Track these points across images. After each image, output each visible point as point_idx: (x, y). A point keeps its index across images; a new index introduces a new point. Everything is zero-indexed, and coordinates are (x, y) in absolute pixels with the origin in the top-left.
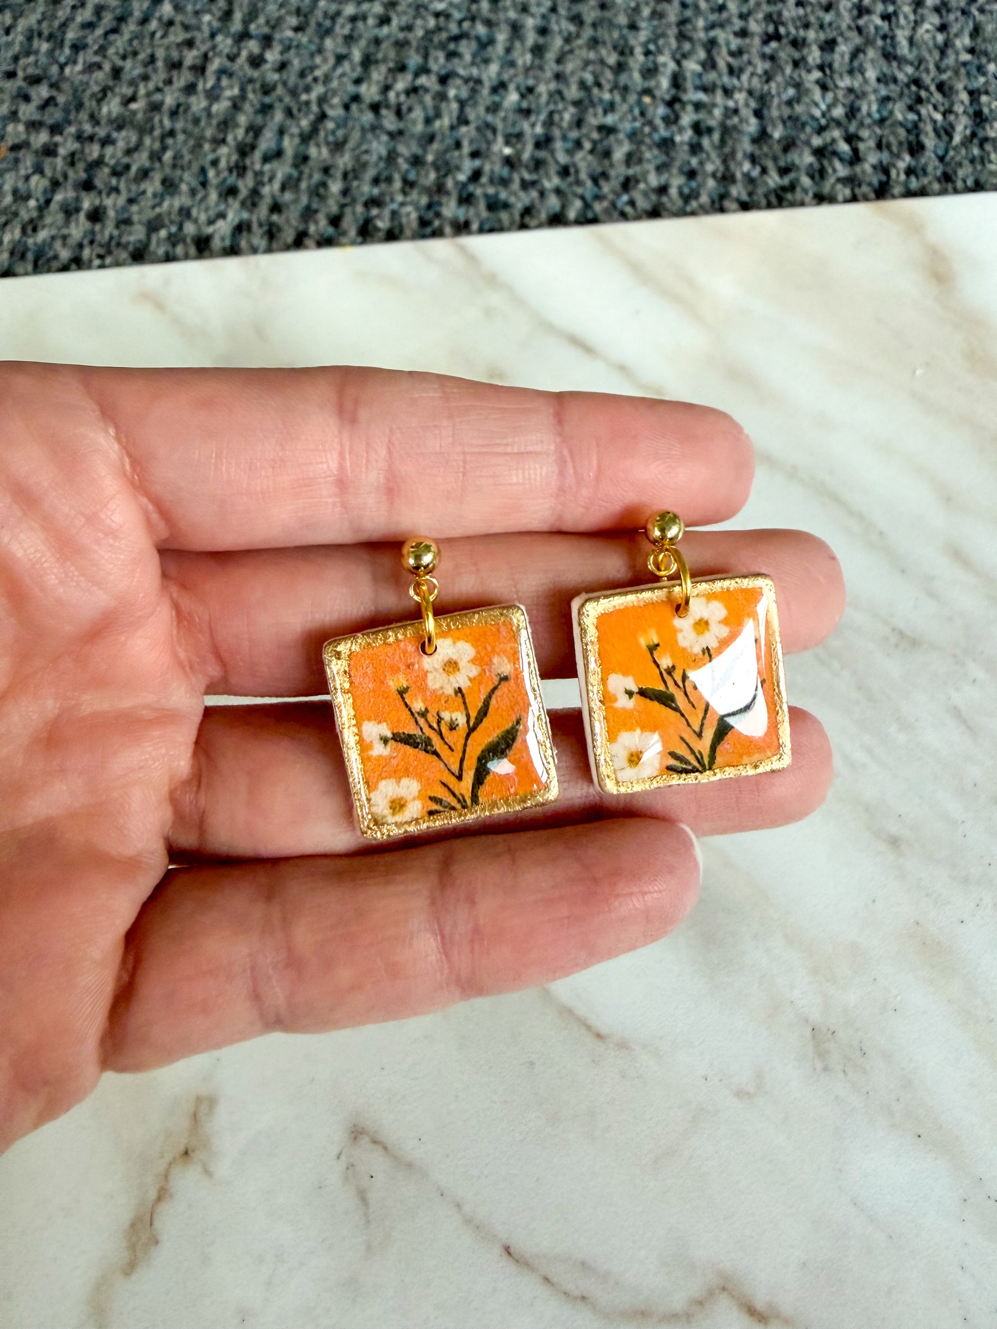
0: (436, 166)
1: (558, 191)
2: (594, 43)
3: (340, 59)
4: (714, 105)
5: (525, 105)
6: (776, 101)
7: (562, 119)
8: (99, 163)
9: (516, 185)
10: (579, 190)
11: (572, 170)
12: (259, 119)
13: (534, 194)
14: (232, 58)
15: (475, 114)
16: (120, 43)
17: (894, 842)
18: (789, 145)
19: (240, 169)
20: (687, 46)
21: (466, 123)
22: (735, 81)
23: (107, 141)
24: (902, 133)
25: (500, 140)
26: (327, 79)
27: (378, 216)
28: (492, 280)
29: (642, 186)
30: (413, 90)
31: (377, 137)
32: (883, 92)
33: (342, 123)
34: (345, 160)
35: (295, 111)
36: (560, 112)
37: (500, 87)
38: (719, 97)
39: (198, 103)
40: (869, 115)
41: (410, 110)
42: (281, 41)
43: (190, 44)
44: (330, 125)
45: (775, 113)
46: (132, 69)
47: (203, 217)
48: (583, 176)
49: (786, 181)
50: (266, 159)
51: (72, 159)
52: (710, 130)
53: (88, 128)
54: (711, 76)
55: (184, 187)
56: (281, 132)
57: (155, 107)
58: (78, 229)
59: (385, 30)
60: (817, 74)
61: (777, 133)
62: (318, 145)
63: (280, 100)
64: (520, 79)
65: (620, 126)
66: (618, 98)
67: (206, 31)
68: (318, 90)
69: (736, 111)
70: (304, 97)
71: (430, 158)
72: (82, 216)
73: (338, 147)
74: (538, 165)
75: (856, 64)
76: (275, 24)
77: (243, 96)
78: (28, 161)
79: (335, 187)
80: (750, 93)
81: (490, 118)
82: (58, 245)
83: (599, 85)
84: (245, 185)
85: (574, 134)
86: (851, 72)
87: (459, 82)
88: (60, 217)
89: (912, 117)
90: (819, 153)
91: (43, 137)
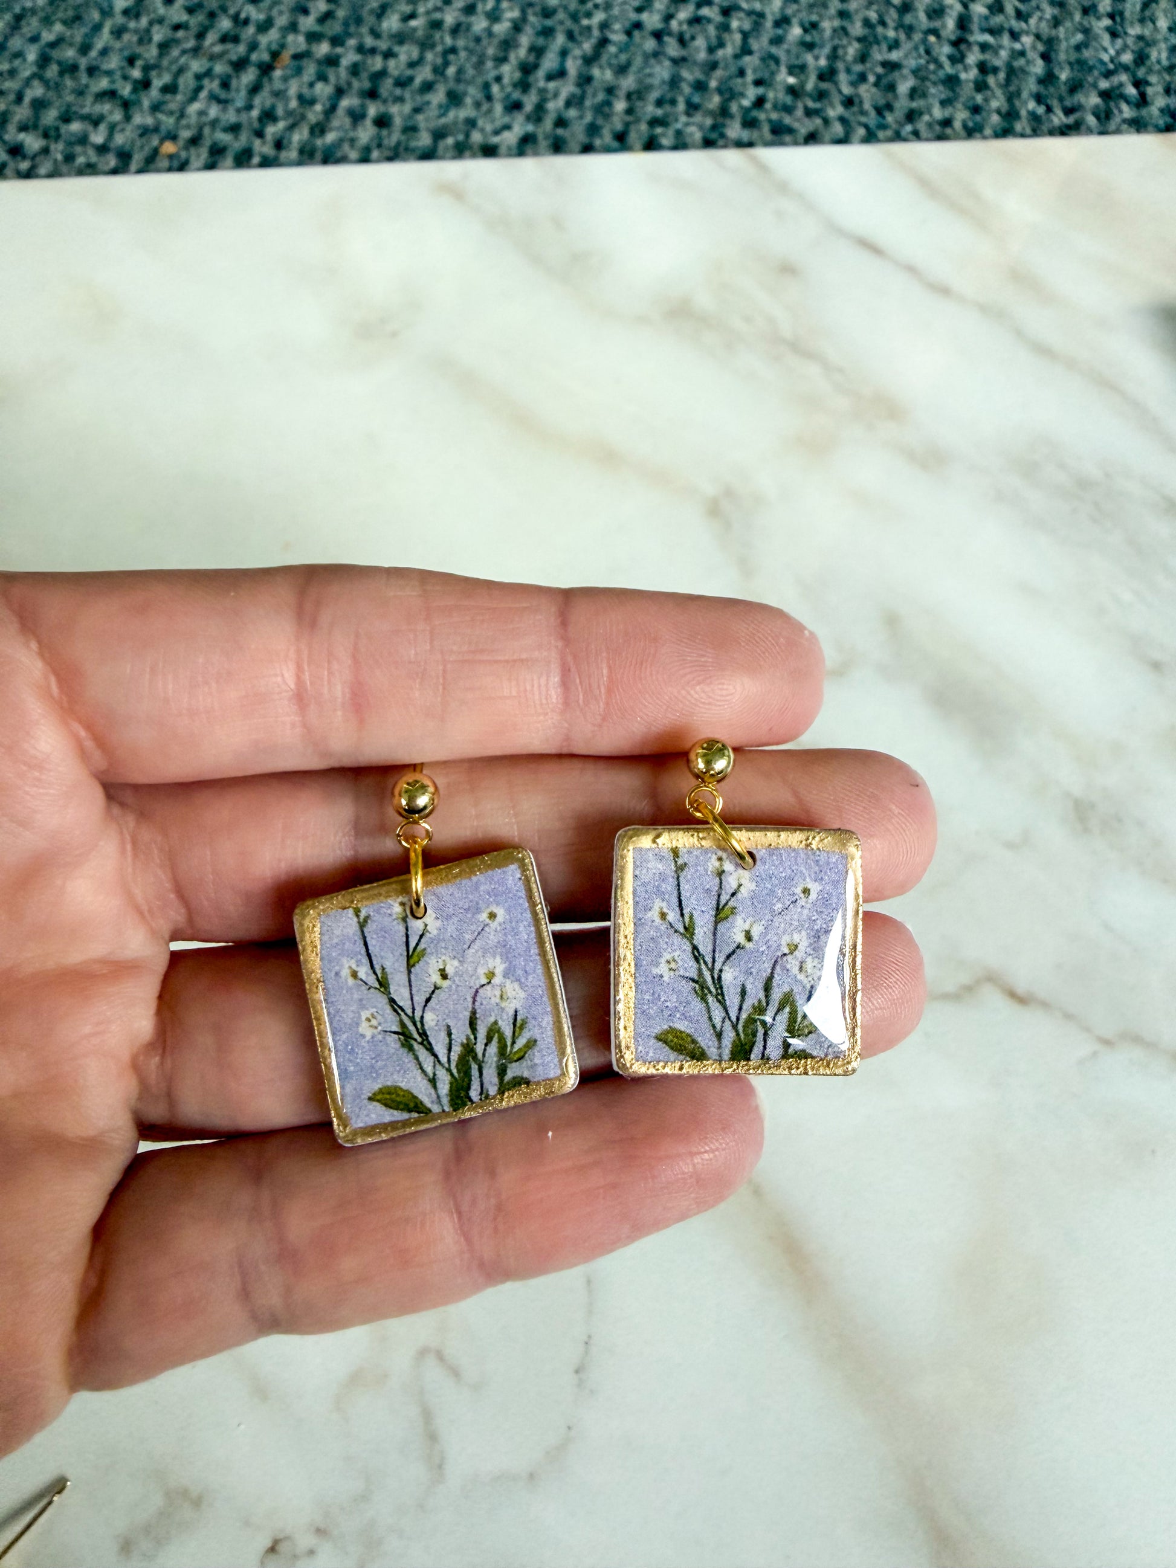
0: (719, 91)
1: (842, 120)
4: (1001, 47)
5: (808, 38)
6: (1064, 45)
7: (846, 53)
8: (383, 73)
9: (799, 112)
10: (863, 119)
11: (856, 100)
12: (541, 41)
13: (818, 121)
15: (760, 44)
18: (1075, 87)
19: (524, 86)
21: (750, 52)
22: (1023, 25)
23: (388, 55)
25: (783, 70)
27: (664, 135)
29: (926, 118)
30: (696, 20)
31: (660, 62)
33: (623, 48)
34: (628, 83)
35: (576, 33)
36: (844, 47)
37: (783, 21)
38: (1006, 40)
39: (479, 24)
40: (1159, 62)
41: (693, 38)
44: (612, 49)
45: (1062, 56)
47: (489, 128)
48: (867, 106)
50: (550, 77)
51: (355, 70)
52: (995, 70)
53: (369, 41)
54: (998, 19)
55: (468, 101)
56: (564, 53)
57: (437, 25)
58: (365, 133)
60: (1107, 22)
61: (1064, 76)
62: (601, 67)
63: (562, 23)
64: (803, 15)
65: (905, 63)
66: (902, 36)
68: (599, 16)
69: (1022, 53)
70: (585, 22)
71: (713, 84)
72: (368, 121)
73: (622, 70)
74: (821, 95)
75: (1147, 13)
77: (524, 19)
78: (310, 70)
79: (620, 106)
80: (1038, 37)
81: (774, 50)
82: (346, 146)
83: (883, 23)
84: (530, 102)
85: (858, 68)
86: (1142, 21)
87: (742, 15)
88: (347, 121)
90: (1106, 95)
91: (323, 48)
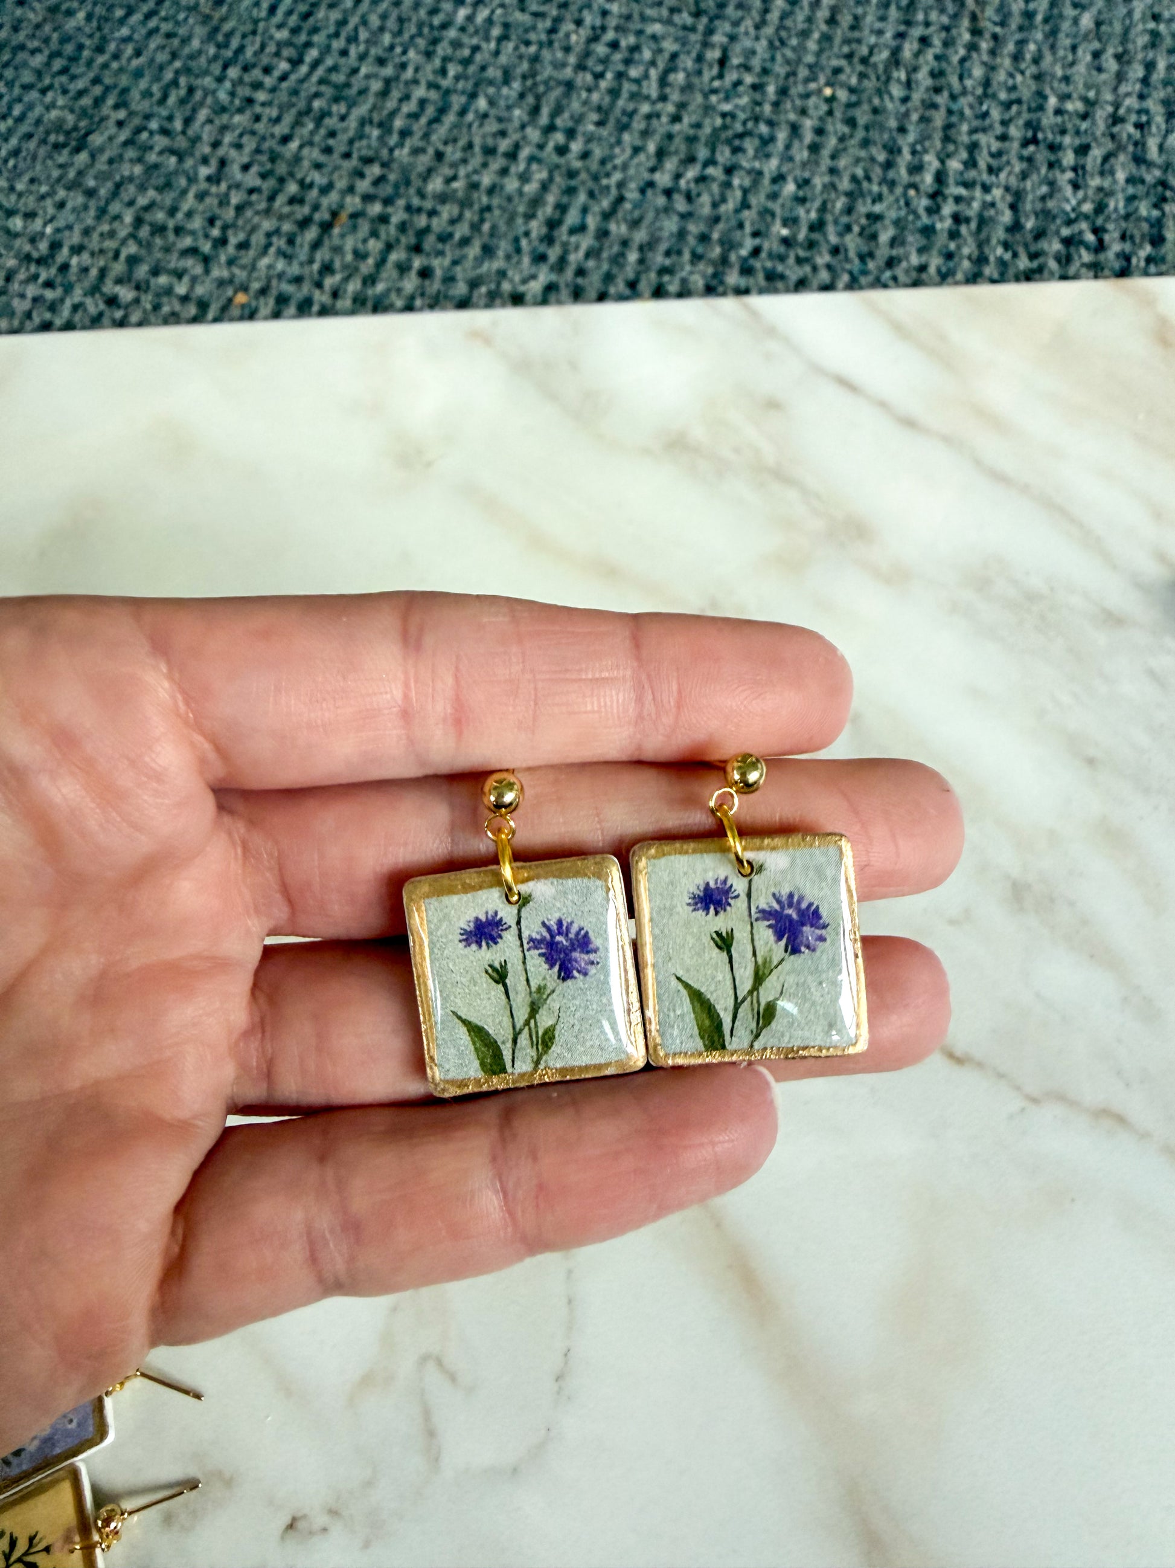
0: (721, 242)
1: (829, 267)
2: (865, 143)
3: (636, 150)
4: (973, 198)
5: (801, 193)
6: (1030, 197)
7: (834, 207)
8: (427, 230)
9: (791, 260)
10: (848, 266)
11: (842, 250)
12: (565, 200)
13: (807, 269)
14: (541, 147)
15: (757, 200)
16: (441, 131)
17: (1091, 762)
18: (1039, 234)
19: (549, 240)
20: (951, 148)
21: (749, 207)
22: (993, 178)
23: (432, 213)
24: (1145, 226)
25: (778, 222)
26: (625, 167)
27: (670, 282)
28: (771, 331)
29: (904, 264)
30: (702, 179)
31: (669, 218)
32: (1131, 190)
33: (637, 205)
34: (640, 236)
35: (597, 192)
36: (834, 202)
37: (779, 178)
38: (978, 193)
39: (511, 184)
40: (1116, 209)
41: (699, 195)
42: (584, 134)
43: (503, 134)
44: (628, 206)
45: (1028, 207)
46: (453, 153)
47: (517, 278)
48: (852, 254)
49: (1035, 264)
50: (573, 231)
51: (403, 227)
52: (967, 220)
53: (416, 202)
54: (972, 174)
55: (501, 253)
56: (585, 210)
57: (474, 186)
58: (410, 284)
59: (677, 127)
60: (1070, 175)
61: (1030, 224)
62: (618, 223)
63: (583, 183)
64: (798, 172)
65: (887, 214)
66: (885, 190)
67: (516, 123)
68: (617, 176)
69: (993, 205)
70: (605, 182)
71: (715, 236)
72: (413, 274)
73: (635, 224)
74: (811, 245)
75: (1107, 167)
76: (579, 119)
77: (551, 179)
78: (364, 227)
79: (633, 257)
80: (1007, 189)
81: (770, 205)
82: (393, 296)
83: (868, 178)
84: (553, 254)
85: (845, 219)
86: (1102, 173)
87: (742, 173)
88: (395, 274)
89: (1156, 213)
90: (1067, 242)
91: (376, 208)
